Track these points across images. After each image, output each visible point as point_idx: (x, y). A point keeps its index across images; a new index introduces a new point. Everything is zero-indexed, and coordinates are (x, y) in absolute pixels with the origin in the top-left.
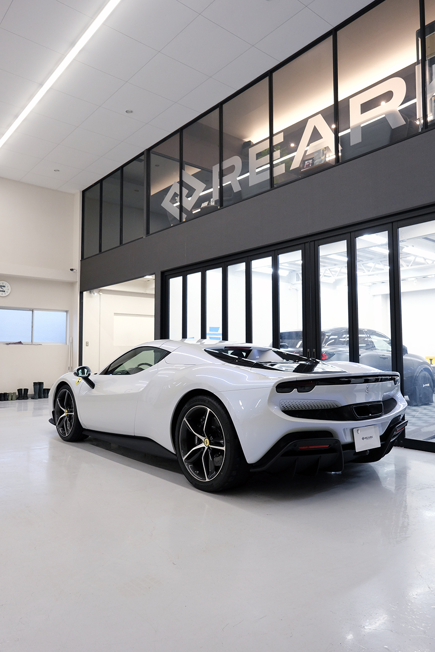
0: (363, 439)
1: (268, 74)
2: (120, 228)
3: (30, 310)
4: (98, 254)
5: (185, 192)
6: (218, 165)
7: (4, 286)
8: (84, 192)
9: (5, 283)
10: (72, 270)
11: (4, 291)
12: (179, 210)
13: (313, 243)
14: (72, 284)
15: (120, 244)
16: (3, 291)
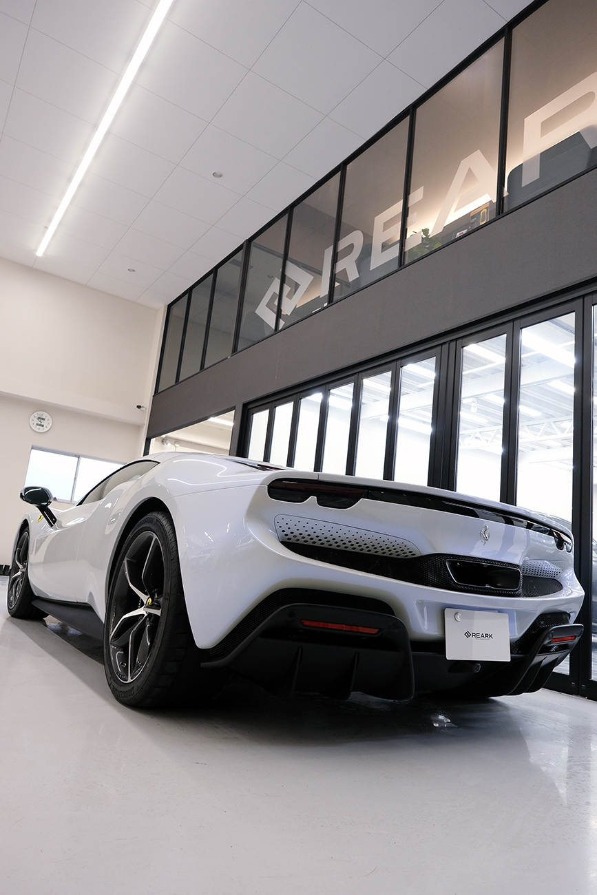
0: (468, 635)
1: (409, 109)
2: (204, 349)
3: (75, 456)
4: (173, 386)
5: (287, 289)
6: (332, 248)
7: (44, 419)
8: (170, 306)
9: (45, 415)
10: (139, 407)
11: (43, 426)
12: (275, 315)
13: (455, 343)
14: (138, 427)
15: (201, 369)
16: (40, 425)
